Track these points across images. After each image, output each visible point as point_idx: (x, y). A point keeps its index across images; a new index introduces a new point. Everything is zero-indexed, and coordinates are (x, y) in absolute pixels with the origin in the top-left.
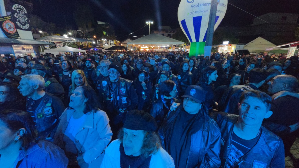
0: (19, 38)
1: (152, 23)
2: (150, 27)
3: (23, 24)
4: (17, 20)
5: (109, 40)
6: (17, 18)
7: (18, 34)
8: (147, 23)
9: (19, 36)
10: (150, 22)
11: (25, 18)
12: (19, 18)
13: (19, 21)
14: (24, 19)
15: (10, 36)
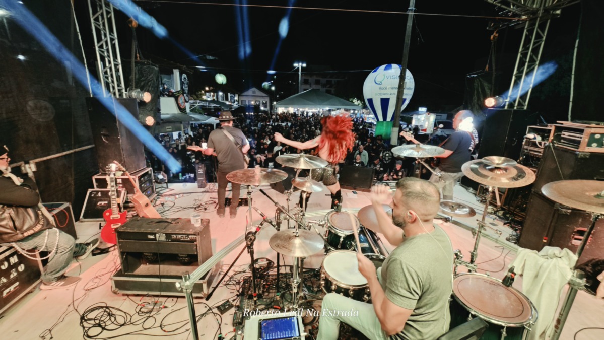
1: (304, 65)
2: (300, 73)
8: (296, 65)
10: (300, 64)
15: (182, 111)
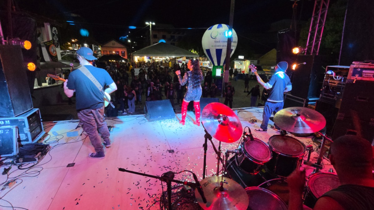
0: (58, 60)
1: (154, 24)
2: (151, 30)
5: (93, 45)
8: (147, 23)
10: (151, 23)
15: (54, 59)
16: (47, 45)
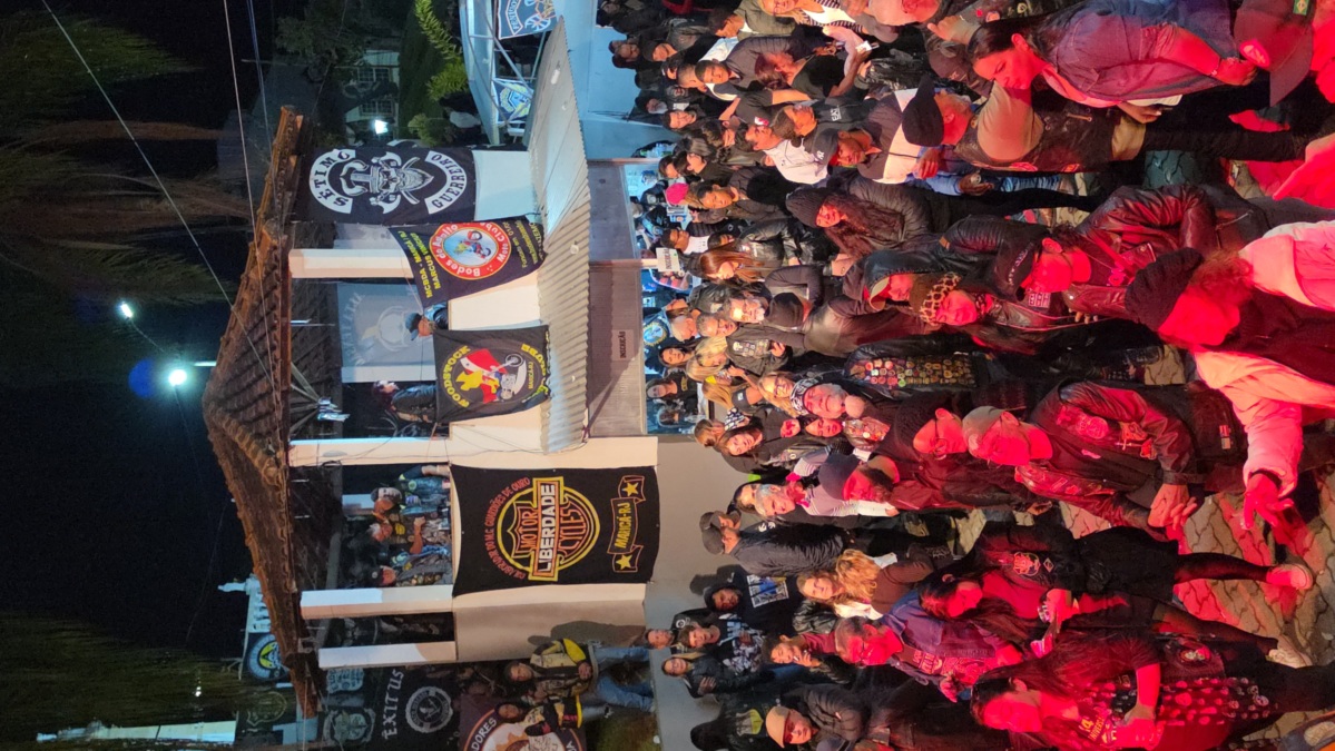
0: (531, 219)
3: (430, 179)
4: (413, 201)
6: (403, 200)
7: (511, 220)
9: (523, 219)
11: (392, 164)
12: (396, 193)
13: (421, 194)
14: (397, 167)
15: (528, 256)
16: (437, 286)
